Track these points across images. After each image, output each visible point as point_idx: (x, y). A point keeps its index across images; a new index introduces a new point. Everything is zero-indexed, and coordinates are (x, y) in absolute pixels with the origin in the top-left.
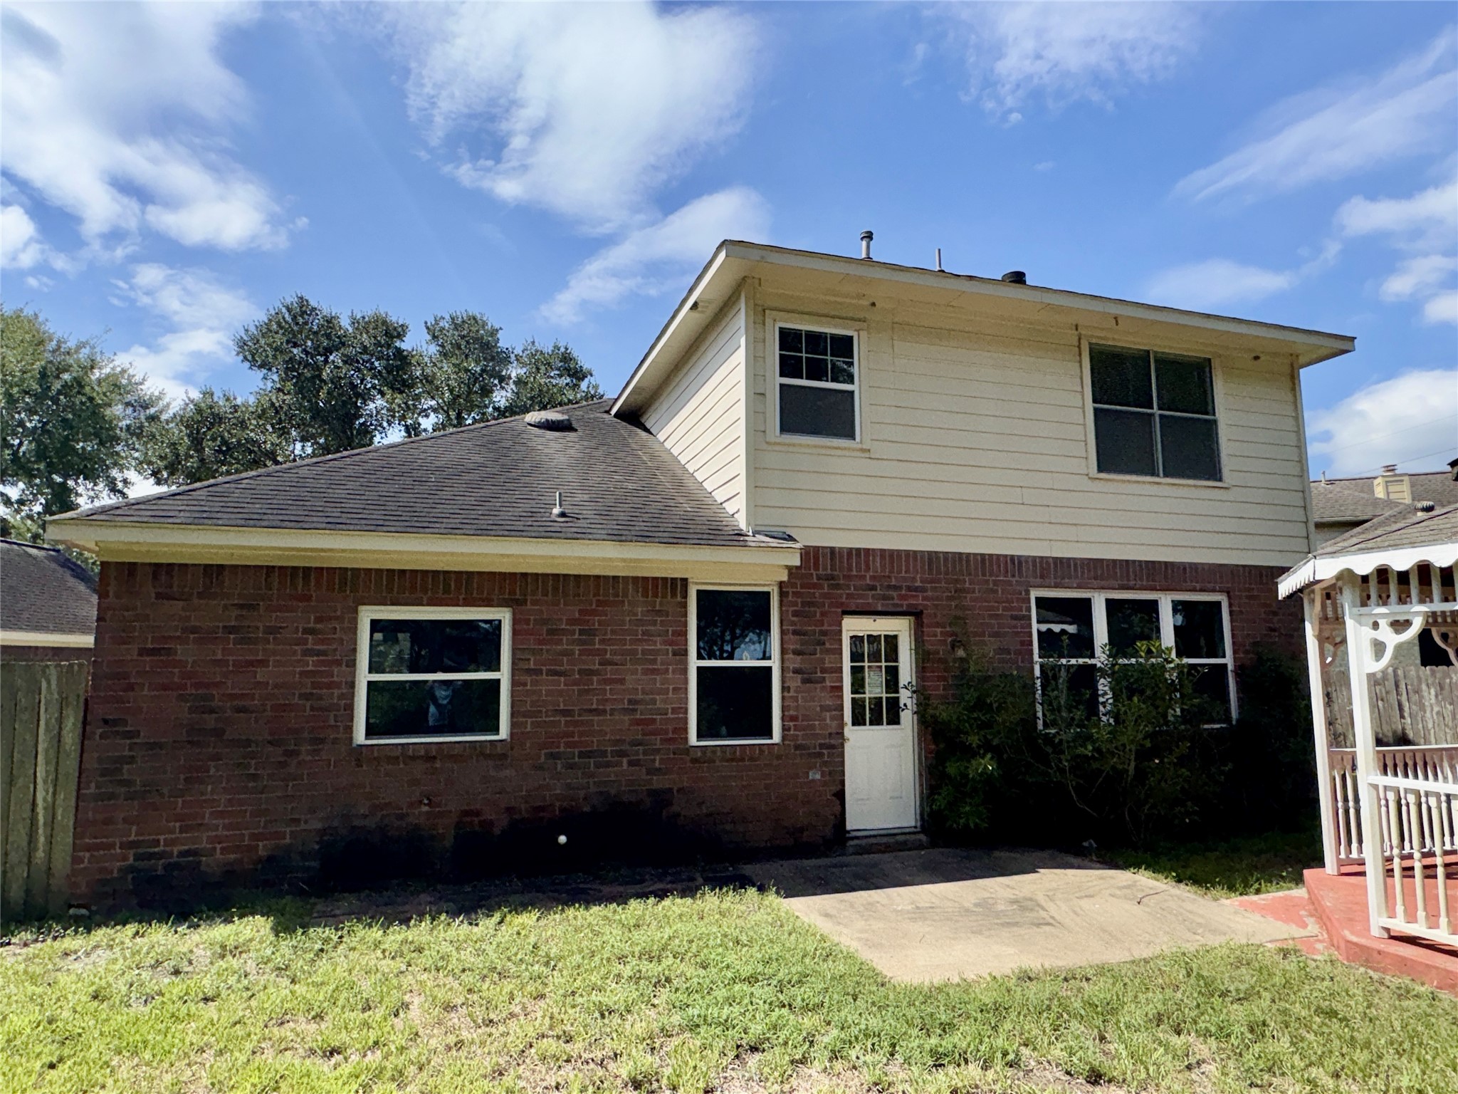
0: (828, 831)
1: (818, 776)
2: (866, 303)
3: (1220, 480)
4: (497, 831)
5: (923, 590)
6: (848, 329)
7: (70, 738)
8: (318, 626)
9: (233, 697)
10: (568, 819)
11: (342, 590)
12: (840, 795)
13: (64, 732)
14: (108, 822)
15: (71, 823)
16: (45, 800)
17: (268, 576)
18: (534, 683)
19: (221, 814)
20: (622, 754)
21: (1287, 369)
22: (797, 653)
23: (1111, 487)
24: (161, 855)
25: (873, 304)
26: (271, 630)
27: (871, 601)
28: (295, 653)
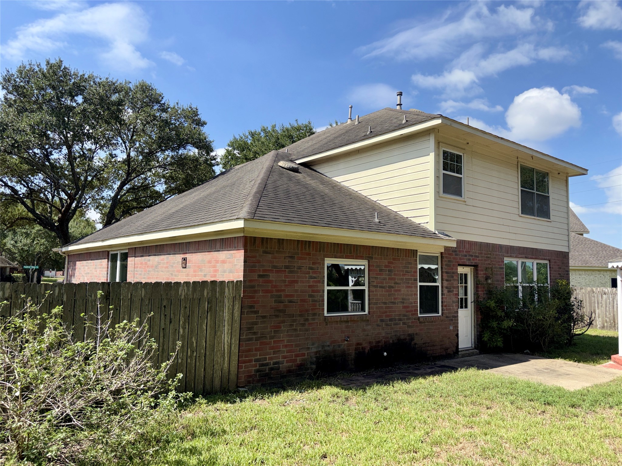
0: (454, 349)
1: (452, 328)
2: (465, 142)
3: (549, 219)
4: (367, 351)
5: (478, 257)
6: (461, 152)
7: (237, 314)
8: (313, 266)
9: (287, 296)
10: (387, 347)
11: (320, 251)
12: (457, 335)
13: (235, 311)
14: (250, 350)
15: (237, 351)
16: (227, 341)
17: (298, 244)
18: (376, 291)
19: (286, 346)
20: (400, 320)
21: (565, 178)
22: (447, 280)
23: (524, 220)
24: (267, 364)
25: (468, 143)
26: (300, 268)
27: (465, 261)
28: (306, 278)
